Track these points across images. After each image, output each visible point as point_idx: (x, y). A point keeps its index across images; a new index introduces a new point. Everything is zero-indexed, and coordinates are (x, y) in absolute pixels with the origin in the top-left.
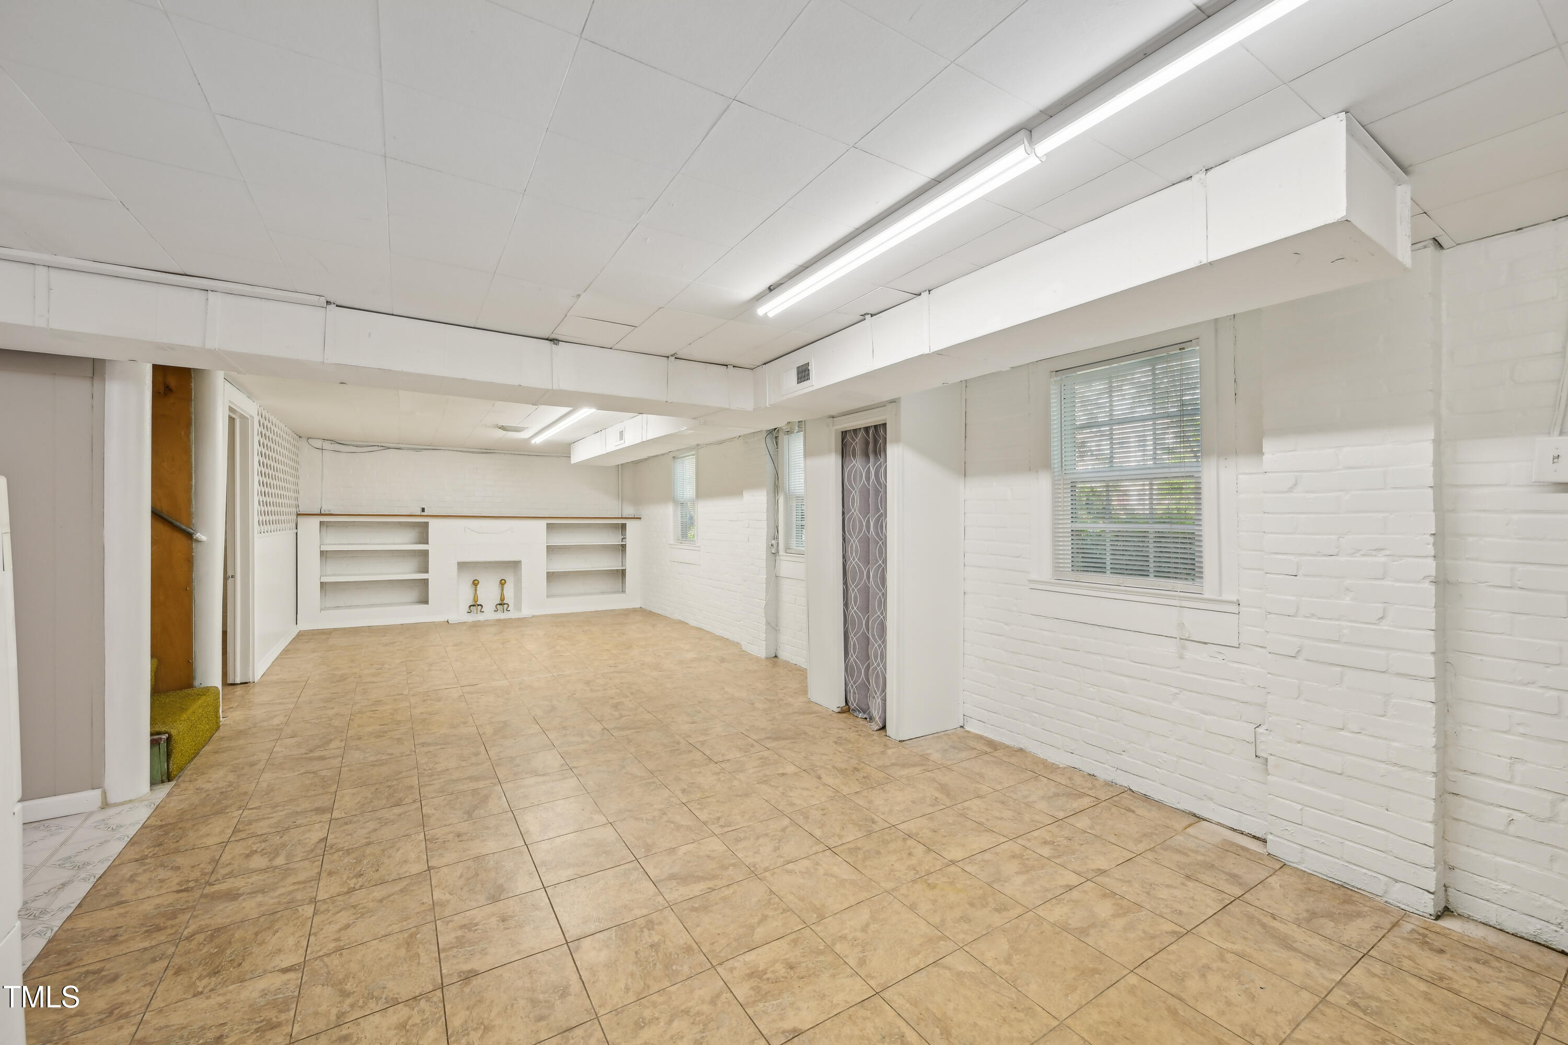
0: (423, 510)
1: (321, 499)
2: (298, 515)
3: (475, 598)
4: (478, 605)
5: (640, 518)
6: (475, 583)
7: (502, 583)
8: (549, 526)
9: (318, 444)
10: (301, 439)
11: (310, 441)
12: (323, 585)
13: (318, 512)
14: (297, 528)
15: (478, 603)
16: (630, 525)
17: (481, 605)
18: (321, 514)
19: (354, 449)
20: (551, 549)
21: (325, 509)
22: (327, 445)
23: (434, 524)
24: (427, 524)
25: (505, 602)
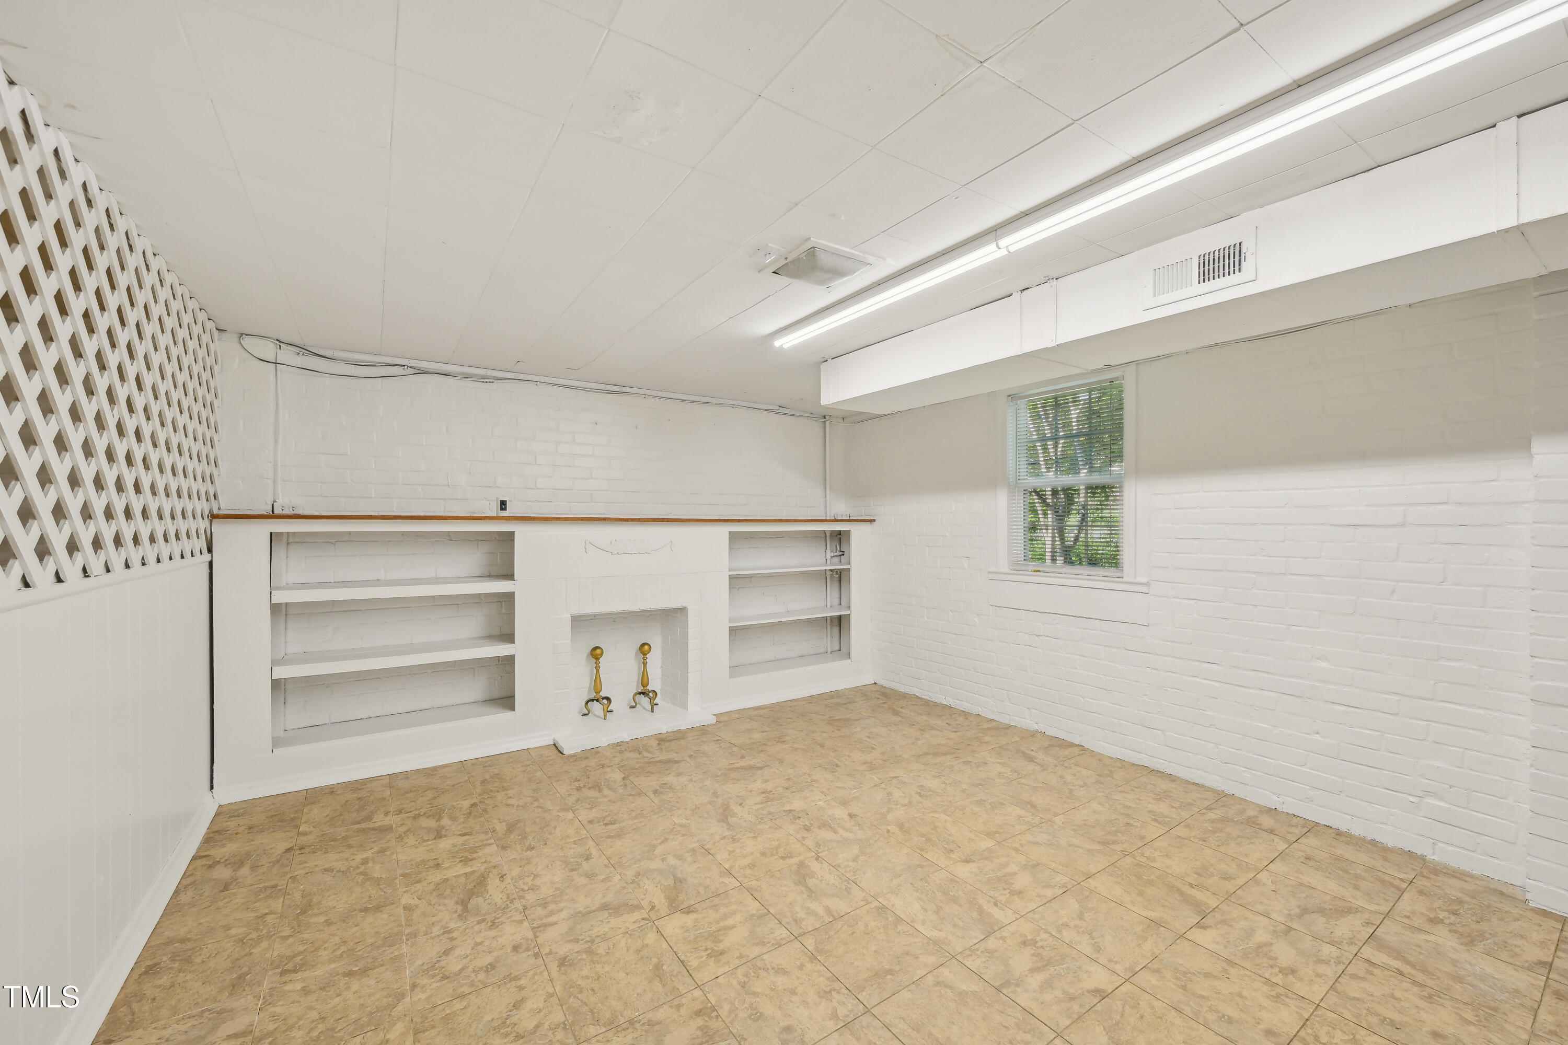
0: (503, 505)
1: (274, 481)
2: (213, 517)
3: (597, 684)
4: (603, 698)
5: (873, 521)
6: (596, 654)
7: (644, 649)
8: (734, 538)
9: (268, 350)
10: (224, 335)
11: (246, 341)
12: (276, 684)
13: (266, 509)
14: (210, 550)
15: (603, 694)
16: (858, 533)
17: (608, 699)
18: (273, 516)
19: (352, 370)
20: (737, 582)
21: (284, 504)
22: (286, 355)
23: (524, 534)
24: (511, 535)
25: (650, 688)
